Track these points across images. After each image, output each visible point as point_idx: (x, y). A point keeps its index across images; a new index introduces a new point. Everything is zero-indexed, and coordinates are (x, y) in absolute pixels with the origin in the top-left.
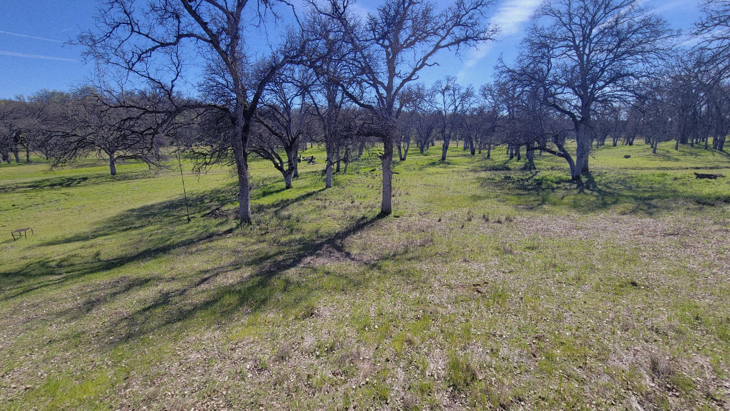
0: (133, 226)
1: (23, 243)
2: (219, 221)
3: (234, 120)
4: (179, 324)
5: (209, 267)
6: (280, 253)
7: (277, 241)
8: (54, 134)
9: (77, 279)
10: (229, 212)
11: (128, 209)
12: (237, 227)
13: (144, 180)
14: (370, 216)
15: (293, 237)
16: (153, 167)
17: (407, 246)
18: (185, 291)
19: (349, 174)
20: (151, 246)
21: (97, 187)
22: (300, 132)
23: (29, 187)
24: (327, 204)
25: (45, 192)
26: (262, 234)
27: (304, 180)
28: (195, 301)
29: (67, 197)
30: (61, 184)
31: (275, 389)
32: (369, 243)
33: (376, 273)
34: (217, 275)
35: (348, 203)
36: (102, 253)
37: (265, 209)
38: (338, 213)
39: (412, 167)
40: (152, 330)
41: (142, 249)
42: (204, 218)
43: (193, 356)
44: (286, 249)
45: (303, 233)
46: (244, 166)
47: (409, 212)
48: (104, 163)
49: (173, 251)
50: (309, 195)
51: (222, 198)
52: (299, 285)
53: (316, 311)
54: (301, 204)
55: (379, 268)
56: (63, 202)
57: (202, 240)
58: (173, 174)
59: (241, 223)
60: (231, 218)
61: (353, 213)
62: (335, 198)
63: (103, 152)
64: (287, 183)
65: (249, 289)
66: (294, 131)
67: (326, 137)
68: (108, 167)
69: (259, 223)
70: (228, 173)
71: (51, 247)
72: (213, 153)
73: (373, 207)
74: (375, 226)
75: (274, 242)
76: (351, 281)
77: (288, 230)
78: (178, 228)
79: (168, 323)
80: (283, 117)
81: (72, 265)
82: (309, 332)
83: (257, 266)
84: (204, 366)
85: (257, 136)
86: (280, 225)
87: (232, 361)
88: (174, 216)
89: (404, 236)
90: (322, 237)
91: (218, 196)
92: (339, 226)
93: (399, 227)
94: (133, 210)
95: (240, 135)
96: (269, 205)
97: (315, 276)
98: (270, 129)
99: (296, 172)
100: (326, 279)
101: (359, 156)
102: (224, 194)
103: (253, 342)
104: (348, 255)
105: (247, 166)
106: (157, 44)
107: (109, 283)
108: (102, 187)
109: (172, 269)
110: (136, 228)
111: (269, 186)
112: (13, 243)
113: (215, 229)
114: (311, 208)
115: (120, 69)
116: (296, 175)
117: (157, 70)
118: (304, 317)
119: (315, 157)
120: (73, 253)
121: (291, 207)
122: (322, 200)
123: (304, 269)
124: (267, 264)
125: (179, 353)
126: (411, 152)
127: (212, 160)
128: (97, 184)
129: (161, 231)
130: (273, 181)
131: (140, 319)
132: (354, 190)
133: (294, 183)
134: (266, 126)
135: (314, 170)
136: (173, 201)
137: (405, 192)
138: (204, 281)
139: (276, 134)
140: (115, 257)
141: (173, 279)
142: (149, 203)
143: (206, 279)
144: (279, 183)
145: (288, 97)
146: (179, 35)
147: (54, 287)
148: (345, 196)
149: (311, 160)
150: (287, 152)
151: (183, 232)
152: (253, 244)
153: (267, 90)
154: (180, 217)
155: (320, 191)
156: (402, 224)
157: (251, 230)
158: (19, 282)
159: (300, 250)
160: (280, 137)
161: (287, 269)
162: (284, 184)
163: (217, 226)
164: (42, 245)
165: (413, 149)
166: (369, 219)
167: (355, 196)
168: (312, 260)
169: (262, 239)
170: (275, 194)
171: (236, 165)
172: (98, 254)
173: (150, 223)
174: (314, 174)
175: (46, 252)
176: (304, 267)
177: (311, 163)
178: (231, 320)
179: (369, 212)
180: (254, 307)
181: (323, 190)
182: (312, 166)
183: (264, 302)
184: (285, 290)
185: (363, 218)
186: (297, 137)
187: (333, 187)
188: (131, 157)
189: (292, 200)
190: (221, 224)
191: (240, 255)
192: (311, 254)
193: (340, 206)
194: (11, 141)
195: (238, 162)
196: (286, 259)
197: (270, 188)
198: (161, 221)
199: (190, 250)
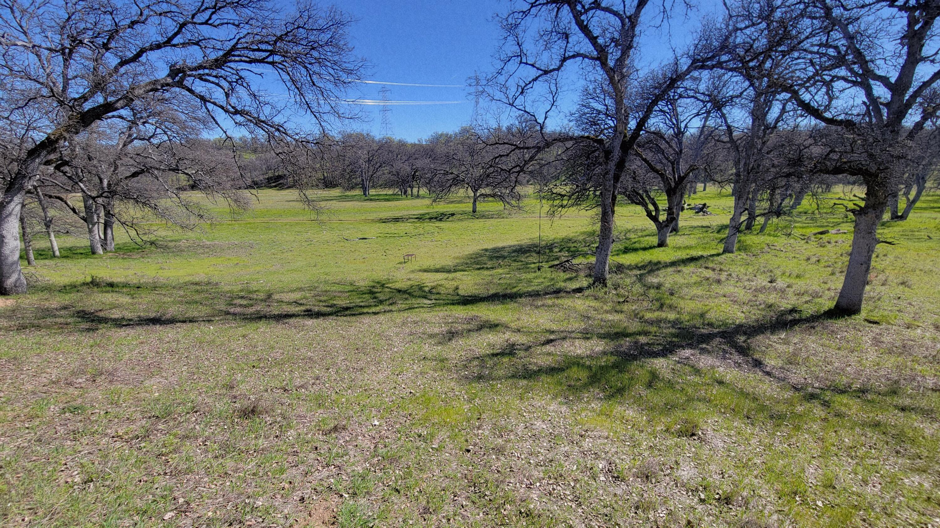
0: (485, 266)
1: (410, 266)
2: (568, 276)
3: (608, 153)
4: (525, 382)
5: (554, 327)
6: (646, 333)
7: (639, 316)
8: (438, 172)
9: (442, 308)
10: (580, 266)
11: (482, 248)
12: (589, 287)
13: (499, 220)
14: (809, 310)
15: (663, 315)
16: (507, 206)
17: (896, 382)
18: (530, 347)
19: (769, 235)
20: (500, 290)
21: (460, 223)
22: (692, 169)
23: (416, 218)
24: (723, 277)
25: (426, 224)
26: (619, 302)
27: (686, 237)
28: (540, 362)
29: (439, 231)
30: (436, 218)
31: (636, 513)
32: (804, 355)
33: (819, 411)
34: (564, 338)
35: (762, 281)
36: (460, 287)
37: (625, 271)
38: (742, 294)
39: (923, 234)
40: (500, 379)
41: (492, 292)
42: (552, 269)
43: (538, 424)
44: (653, 329)
45: (679, 313)
46: (610, 212)
47: (907, 319)
48: (468, 200)
49: (519, 300)
50: (693, 259)
51: (572, 249)
52: (670, 385)
53: (700, 433)
54: (679, 271)
55: (826, 404)
56: (436, 234)
57: (548, 294)
58: (525, 216)
59: (594, 283)
60: (582, 274)
61: (772, 298)
62: (738, 270)
63: (469, 189)
64: (659, 239)
65: (601, 368)
66: (683, 167)
67: (738, 175)
68: (471, 205)
69: (616, 287)
70: (589, 219)
71: (425, 274)
72: (573, 194)
73: (816, 295)
74: (818, 329)
75: (636, 315)
76: (762, 408)
77: (657, 304)
78: (524, 276)
79: (513, 376)
80: (671, 146)
81: (438, 293)
82: (688, 459)
83: (613, 342)
84: (550, 441)
85: (630, 174)
86: (644, 294)
87: (581, 450)
88: (522, 261)
89: (890, 362)
90: (711, 325)
91: (569, 245)
92: (743, 315)
93: (877, 342)
94: (486, 250)
95: (612, 173)
96: (630, 265)
97: (697, 379)
98: (649, 165)
99: (677, 225)
100: (716, 390)
101: (793, 207)
102: (575, 245)
103: (607, 438)
104: (758, 364)
105: (613, 212)
106: (541, 72)
107: (465, 319)
108: (465, 224)
109: (518, 319)
110: (487, 268)
111: (633, 240)
112: (404, 265)
113: (563, 284)
114: (694, 279)
115: (501, 105)
116: (675, 230)
117: (533, 102)
118: (680, 434)
119: (708, 205)
120: (440, 283)
121: (662, 273)
122: (714, 270)
123: (679, 365)
124: (626, 343)
125: (525, 414)
126: (924, 205)
127: (570, 202)
128: (461, 220)
129: (509, 276)
130: (640, 234)
131: (490, 363)
132: (777, 261)
133: (671, 240)
134: (645, 160)
135: (705, 224)
136: (522, 245)
137: (900, 280)
138: (549, 342)
139: (657, 171)
140: (470, 294)
141: (519, 331)
142: (500, 245)
143: (552, 341)
144: (647, 238)
145: (681, 118)
146: (564, 58)
147: (426, 310)
148: (758, 269)
149: (702, 209)
150: (669, 195)
151: (529, 281)
152: (607, 312)
153: (656, 111)
154: (527, 264)
155: (713, 255)
156: (886, 339)
157: (605, 293)
158: (406, 299)
159: (674, 335)
160: (662, 175)
161: (654, 357)
162: (655, 240)
163: (565, 281)
164: (420, 271)
165: (930, 198)
166: (804, 315)
167: (778, 272)
168: (692, 355)
169: (618, 308)
170: (641, 253)
171: (600, 209)
172: (457, 288)
173: (500, 266)
174: (704, 229)
175: (423, 278)
176: (679, 363)
177: (701, 213)
178: (580, 399)
179: (806, 302)
180: (608, 393)
181: (718, 255)
182: (702, 217)
183: (620, 391)
184: (650, 385)
185: (793, 310)
186: (687, 175)
187: (736, 253)
188: (490, 195)
189: (666, 263)
190: (570, 279)
191: (590, 322)
192: (690, 346)
193: (746, 283)
194: (410, 178)
195: (604, 206)
196: (653, 344)
197: (635, 243)
198: (510, 266)
199: (536, 303)
